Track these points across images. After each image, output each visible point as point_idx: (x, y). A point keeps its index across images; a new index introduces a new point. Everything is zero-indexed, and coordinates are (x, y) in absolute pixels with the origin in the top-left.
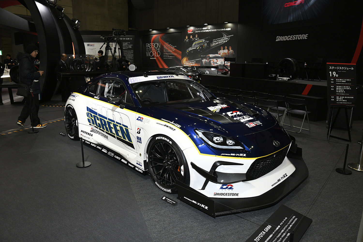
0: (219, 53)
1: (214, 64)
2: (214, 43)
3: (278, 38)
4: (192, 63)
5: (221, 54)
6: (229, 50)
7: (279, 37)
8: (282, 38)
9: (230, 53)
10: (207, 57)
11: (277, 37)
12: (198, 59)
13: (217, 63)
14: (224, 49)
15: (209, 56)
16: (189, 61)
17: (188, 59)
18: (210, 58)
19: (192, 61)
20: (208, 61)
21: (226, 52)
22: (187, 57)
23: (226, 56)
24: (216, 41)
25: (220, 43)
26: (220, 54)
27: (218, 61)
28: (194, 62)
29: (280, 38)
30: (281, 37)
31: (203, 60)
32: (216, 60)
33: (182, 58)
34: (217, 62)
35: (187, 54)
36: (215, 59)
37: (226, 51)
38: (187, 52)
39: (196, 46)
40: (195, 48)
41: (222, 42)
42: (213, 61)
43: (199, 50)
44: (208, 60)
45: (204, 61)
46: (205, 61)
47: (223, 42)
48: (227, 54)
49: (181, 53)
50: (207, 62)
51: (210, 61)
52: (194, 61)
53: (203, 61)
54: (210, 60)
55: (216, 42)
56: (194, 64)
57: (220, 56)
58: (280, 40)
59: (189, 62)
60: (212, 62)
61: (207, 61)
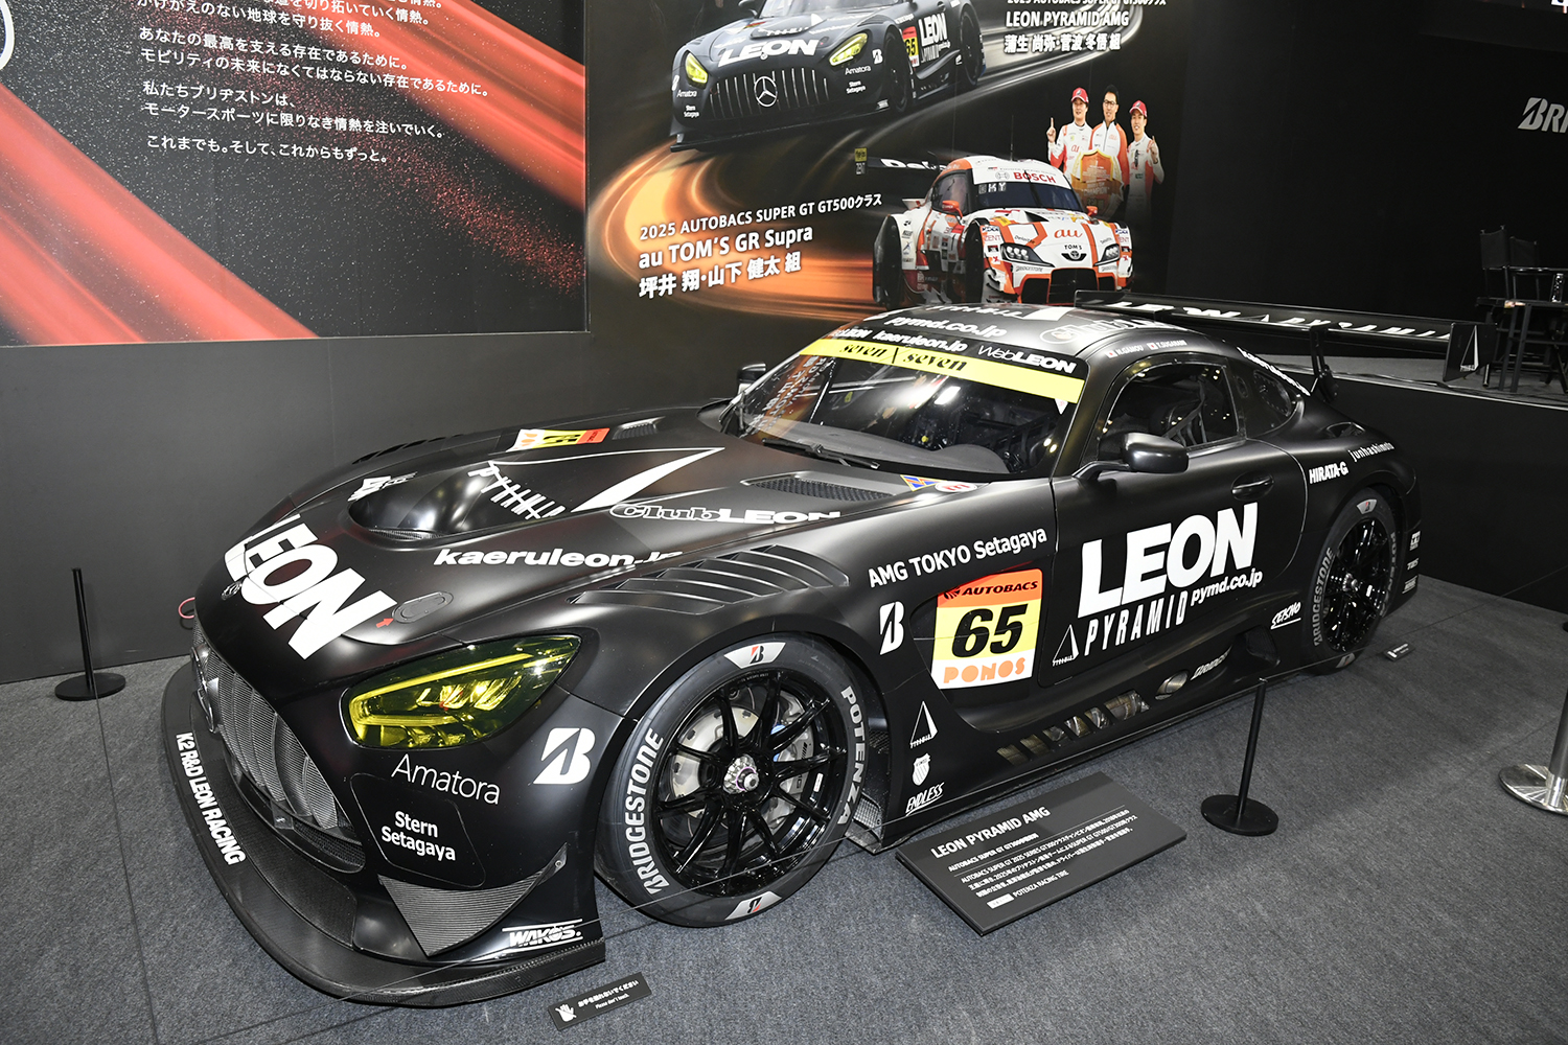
0: (1054, 150)
1: (1009, 269)
2: (1018, 32)
3: (1536, 107)
4: (763, 249)
5: (1074, 166)
6: (1130, 137)
7: (1544, 103)
8: (1560, 115)
9: (1136, 163)
10: (949, 181)
11: (1532, 102)
12: (847, 203)
13: (1034, 259)
14: (1095, 118)
15: (969, 173)
16: (723, 221)
17: (707, 188)
18: (978, 197)
19: (762, 216)
20: (956, 228)
21: (1105, 153)
22: (694, 162)
23: (1111, 184)
24: (1035, 18)
25: (1066, 47)
26: (1062, 167)
27: (1042, 234)
28: (793, 236)
29: (1545, 114)
30: (1554, 107)
31: (904, 208)
32: (1034, 219)
33: (606, 162)
34: (1037, 242)
35: (691, 112)
36: (1019, 215)
37: (1108, 138)
38: (687, 82)
39: (815, 19)
40: (810, 49)
41: (1084, 44)
42: (1005, 232)
43: (855, 87)
44: (953, 212)
45: (916, 228)
46: (927, 233)
47: (1090, 43)
48: (1116, 172)
49: (581, 81)
50: (945, 242)
51: (974, 231)
52: (797, 222)
53: (902, 229)
54: (970, 218)
55: (1035, 29)
56: (793, 261)
57: (1060, 180)
58: (1545, 129)
59: (722, 232)
60: (991, 238)
61: (942, 223)
